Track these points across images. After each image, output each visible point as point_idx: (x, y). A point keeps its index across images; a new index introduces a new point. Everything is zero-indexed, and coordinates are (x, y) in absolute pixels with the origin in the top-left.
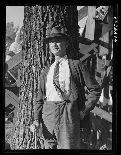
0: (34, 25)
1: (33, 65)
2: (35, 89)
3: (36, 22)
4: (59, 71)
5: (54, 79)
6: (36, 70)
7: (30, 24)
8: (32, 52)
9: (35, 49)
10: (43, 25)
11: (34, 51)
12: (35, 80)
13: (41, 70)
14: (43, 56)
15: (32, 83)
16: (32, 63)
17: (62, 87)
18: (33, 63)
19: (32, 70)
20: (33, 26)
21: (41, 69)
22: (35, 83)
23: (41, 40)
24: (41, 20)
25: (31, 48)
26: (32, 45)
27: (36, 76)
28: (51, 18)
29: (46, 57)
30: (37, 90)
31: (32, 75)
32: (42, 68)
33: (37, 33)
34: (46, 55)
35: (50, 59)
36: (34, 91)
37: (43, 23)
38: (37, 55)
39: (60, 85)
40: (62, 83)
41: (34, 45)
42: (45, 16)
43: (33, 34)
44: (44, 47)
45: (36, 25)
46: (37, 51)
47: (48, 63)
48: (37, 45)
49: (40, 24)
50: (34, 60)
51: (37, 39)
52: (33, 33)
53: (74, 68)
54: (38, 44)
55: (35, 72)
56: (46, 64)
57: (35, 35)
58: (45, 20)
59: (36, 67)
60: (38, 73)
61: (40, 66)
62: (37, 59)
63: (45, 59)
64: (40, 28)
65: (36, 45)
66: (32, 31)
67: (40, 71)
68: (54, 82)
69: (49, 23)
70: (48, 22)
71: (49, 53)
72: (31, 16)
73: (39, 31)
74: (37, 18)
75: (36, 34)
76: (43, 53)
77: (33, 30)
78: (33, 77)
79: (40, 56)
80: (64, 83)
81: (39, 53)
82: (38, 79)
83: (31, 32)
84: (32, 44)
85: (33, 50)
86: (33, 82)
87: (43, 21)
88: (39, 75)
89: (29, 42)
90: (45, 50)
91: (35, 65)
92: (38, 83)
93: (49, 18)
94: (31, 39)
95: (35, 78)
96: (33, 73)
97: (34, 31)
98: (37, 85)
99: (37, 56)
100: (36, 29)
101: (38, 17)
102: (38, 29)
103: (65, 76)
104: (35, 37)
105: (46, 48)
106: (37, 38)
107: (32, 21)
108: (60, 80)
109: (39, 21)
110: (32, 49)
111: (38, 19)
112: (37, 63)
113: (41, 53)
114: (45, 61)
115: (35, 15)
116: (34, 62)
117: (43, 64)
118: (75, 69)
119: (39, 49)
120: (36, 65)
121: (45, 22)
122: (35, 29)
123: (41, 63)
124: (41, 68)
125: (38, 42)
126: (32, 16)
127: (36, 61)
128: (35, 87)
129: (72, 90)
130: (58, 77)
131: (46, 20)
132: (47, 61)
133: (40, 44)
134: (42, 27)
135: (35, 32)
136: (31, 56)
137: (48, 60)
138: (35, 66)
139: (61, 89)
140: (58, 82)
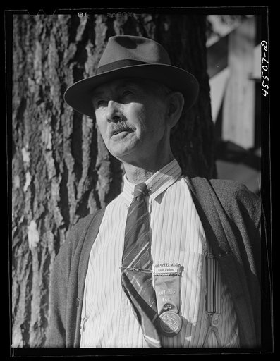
0: (37, 61)
1: (29, 217)
2: (35, 317)
3: (45, 47)
4: (148, 229)
5: (125, 266)
6: (41, 235)
7: (24, 59)
8: (27, 164)
9: (41, 151)
10: (71, 56)
11: (37, 158)
12: (37, 279)
13: (62, 236)
14: (71, 177)
15: (23, 290)
16: (27, 209)
17: (168, 307)
18: (32, 208)
19: (27, 238)
20: (32, 64)
21: (63, 231)
22: (36, 293)
23: (63, 112)
24: (65, 39)
25: (23, 146)
26: (27, 137)
27: (40, 259)
28: (105, 29)
29: (82, 180)
30: (44, 322)
31: (23, 255)
32: (66, 224)
33: (48, 88)
34: (85, 171)
35: (98, 187)
36: (32, 323)
37: (73, 47)
38: (47, 173)
39: (158, 294)
40: (169, 283)
41: (36, 135)
42: (78, 23)
43: (34, 94)
44: (76, 138)
45: (44, 59)
46: (47, 158)
47: (91, 203)
48: (47, 136)
49: (60, 54)
50: (33, 194)
51: (46, 110)
52: (33, 88)
53: (220, 213)
54: (53, 130)
55: (39, 244)
56: (82, 210)
57: (41, 94)
58: (78, 38)
59: (43, 223)
60: (51, 249)
61: (59, 219)
62: (48, 190)
63: (80, 189)
64: (59, 67)
65: (43, 135)
66: (30, 82)
67: (57, 240)
68: (126, 279)
69: (95, 46)
70: (93, 42)
71: (97, 164)
72: (26, 29)
73: (57, 80)
74: (48, 34)
75: (44, 92)
76: (70, 166)
77: (34, 79)
78: (29, 266)
79: (57, 176)
80: (176, 284)
81: (56, 164)
82: (51, 275)
83: (26, 89)
84: (27, 131)
85: (31, 156)
86: (30, 285)
87: (72, 40)
88: (53, 255)
89: (18, 126)
90: (81, 151)
91: (37, 216)
92: (48, 292)
93: (97, 29)
94: (26, 114)
95: (35, 268)
96: (27, 250)
97: (38, 81)
98: (44, 300)
99: (47, 177)
100: (43, 75)
101: (54, 30)
102: (51, 73)
103: (182, 248)
104: (39, 103)
105: (85, 146)
106: (49, 106)
107: (31, 46)
108: (154, 270)
109: (58, 43)
110: (29, 150)
111: (55, 36)
112: (46, 206)
113: (61, 166)
114: (79, 196)
115: (43, 22)
116: (36, 204)
117: (72, 211)
118: (223, 218)
119: (57, 151)
120: (43, 216)
121: (81, 46)
122: (43, 73)
123: (63, 204)
124: (62, 227)
125: (53, 123)
126: (31, 27)
127: (42, 197)
128: (35, 307)
129: (215, 318)
130: (147, 257)
131: (83, 36)
132: (86, 196)
133: (60, 131)
134: (69, 63)
135: (41, 87)
136: (23, 181)
137: (91, 195)
138: (37, 221)
139: (163, 317)
140: (147, 279)
